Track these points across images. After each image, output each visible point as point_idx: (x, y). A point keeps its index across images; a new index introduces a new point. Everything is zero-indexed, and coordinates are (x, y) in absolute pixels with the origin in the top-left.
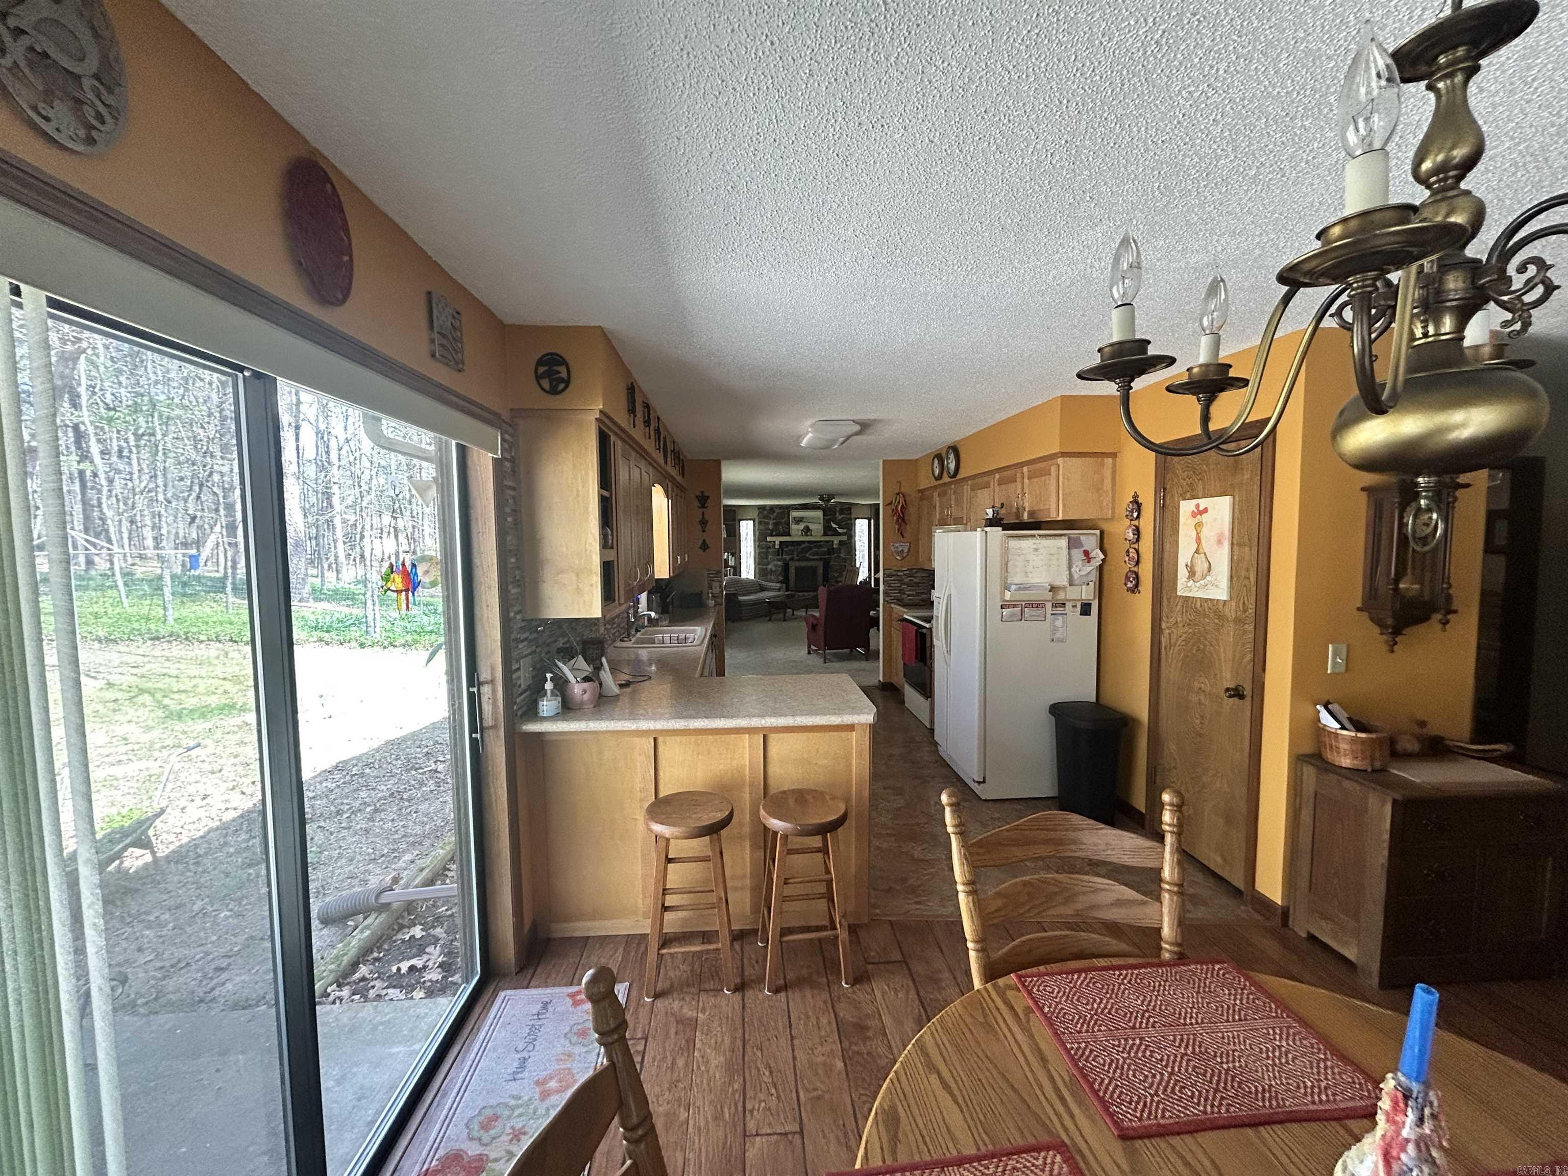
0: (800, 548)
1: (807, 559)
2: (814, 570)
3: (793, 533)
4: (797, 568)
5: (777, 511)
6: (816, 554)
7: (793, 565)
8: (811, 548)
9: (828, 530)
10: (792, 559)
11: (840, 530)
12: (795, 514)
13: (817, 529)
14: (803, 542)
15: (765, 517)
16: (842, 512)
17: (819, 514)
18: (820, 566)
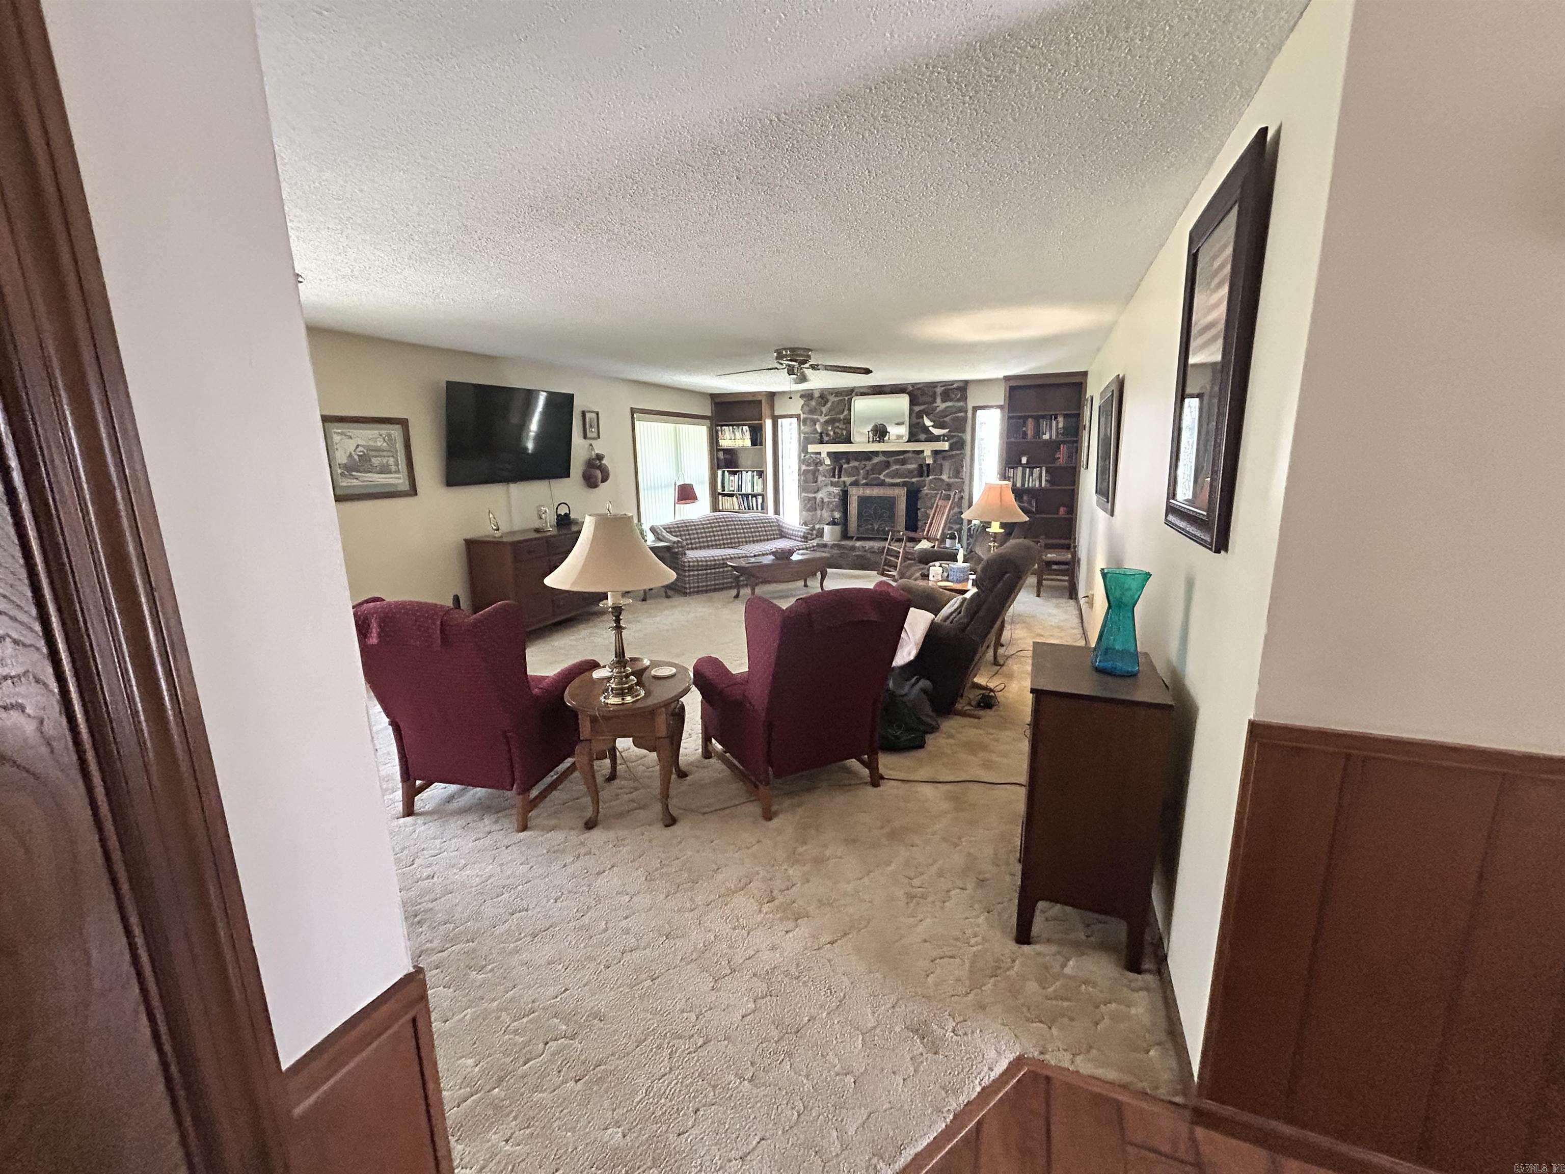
0: (869, 464)
1: (882, 484)
2: (890, 503)
3: (855, 437)
4: (863, 501)
5: (832, 399)
6: (896, 474)
7: (855, 494)
8: (887, 465)
9: (916, 432)
10: (855, 484)
11: (936, 432)
12: (860, 405)
13: (898, 432)
14: (876, 453)
15: (812, 412)
16: (946, 396)
17: (902, 402)
18: (901, 494)
